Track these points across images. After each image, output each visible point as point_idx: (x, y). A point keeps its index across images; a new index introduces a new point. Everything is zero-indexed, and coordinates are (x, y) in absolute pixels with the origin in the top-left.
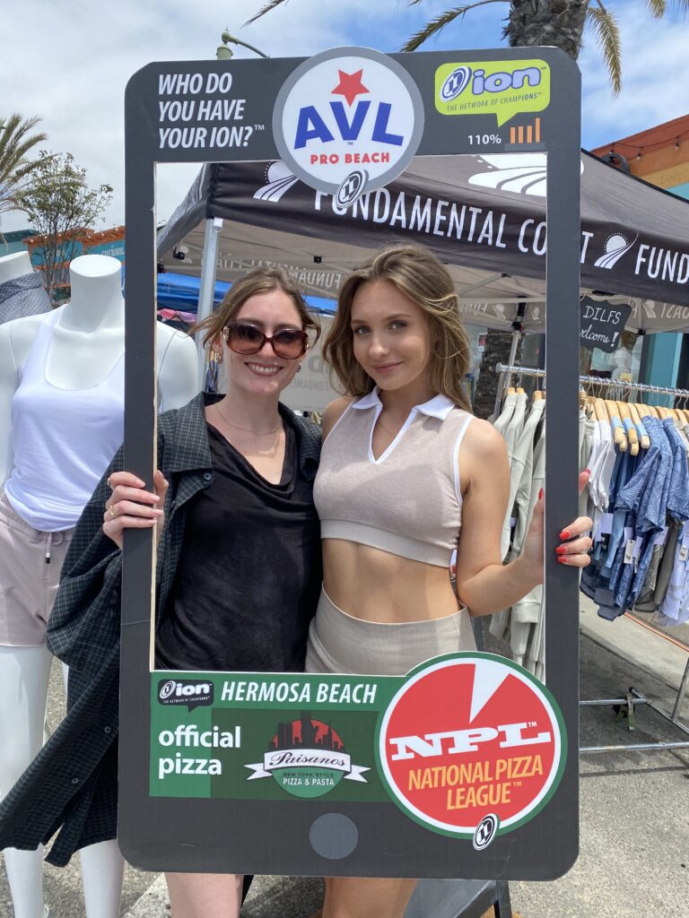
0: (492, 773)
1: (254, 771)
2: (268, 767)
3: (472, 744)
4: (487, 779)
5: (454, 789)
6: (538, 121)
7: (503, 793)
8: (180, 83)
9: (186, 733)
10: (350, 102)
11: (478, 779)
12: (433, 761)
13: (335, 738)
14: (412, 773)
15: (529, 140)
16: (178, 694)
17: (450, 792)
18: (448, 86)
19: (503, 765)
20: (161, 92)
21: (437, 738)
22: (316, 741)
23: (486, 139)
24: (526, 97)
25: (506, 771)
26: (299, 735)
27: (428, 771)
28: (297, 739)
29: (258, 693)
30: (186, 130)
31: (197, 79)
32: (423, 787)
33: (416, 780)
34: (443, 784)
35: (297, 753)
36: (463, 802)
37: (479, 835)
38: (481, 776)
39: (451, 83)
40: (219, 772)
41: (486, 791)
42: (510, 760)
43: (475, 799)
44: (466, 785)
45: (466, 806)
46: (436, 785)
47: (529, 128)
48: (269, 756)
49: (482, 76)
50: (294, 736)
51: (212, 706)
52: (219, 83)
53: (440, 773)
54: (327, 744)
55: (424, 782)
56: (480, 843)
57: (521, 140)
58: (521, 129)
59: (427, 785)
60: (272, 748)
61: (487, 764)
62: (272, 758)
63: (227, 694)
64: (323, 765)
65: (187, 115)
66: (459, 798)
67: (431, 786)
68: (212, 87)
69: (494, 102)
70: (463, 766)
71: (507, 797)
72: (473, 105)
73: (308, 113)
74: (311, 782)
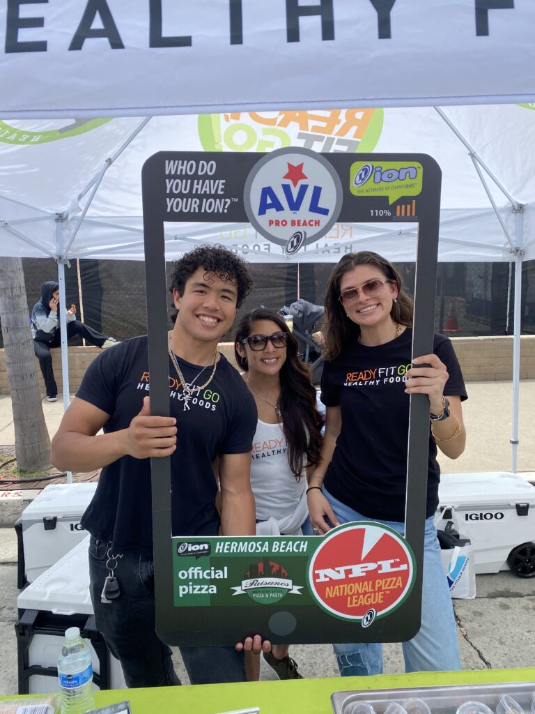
0: (373, 587)
1: (235, 591)
2: (244, 588)
3: (362, 572)
4: (370, 590)
5: (352, 596)
6: (414, 201)
7: (379, 598)
8: (180, 167)
9: (195, 571)
10: (295, 185)
11: (365, 591)
12: (339, 582)
13: (283, 571)
14: (328, 589)
15: (408, 214)
16: (189, 550)
17: (349, 598)
18: (358, 177)
19: (379, 583)
20: (167, 172)
21: (342, 569)
22: (272, 573)
23: (381, 213)
24: (407, 186)
25: (381, 587)
26: (262, 570)
27: (337, 587)
28: (261, 572)
29: (237, 548)
30: (185, 200)
31: (192, 165)
32: (334, 596)
33: (329, 592)
34: (345, 594)
35: (261, 580)
36: (356, 603)
37: (365, 620)
38: (367, 589)
39: (361, 175)
40: (215, 592)
41: (370, 597)
42: (384, 580)
43: (363, 601)
44: (358, 594)
45: (358, 605)
46: (341, 594)
47: (409, 206)
48: (244, 583)
49: (380, 171)
50: (259, 571)
51: (210, 556)
52: (207, 168)
53: (344, 588)
54: (278, 575)
55: (335, 593)
56: (365, 624)
57: (403, 214)
58: (403, 207)
59: (336, 595)
60: (246, 578)
61: (371, 582)
62: (246, 583)
63: (219, 549)
64: (276, 586)
65: (185, 190)
66: (354, 601)
67: (338, 595)
68: (202, 171)
69: (387, 188)
70: (357, 584)
71: (382, 599)
72: (374, 190)
73: (267, 191)
74: (269, 595)
